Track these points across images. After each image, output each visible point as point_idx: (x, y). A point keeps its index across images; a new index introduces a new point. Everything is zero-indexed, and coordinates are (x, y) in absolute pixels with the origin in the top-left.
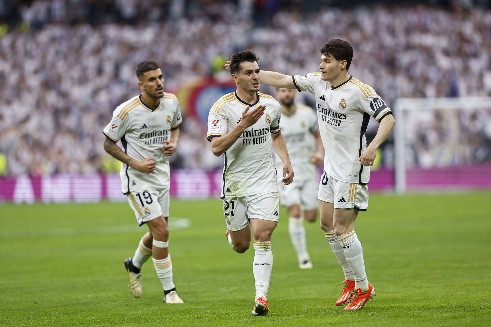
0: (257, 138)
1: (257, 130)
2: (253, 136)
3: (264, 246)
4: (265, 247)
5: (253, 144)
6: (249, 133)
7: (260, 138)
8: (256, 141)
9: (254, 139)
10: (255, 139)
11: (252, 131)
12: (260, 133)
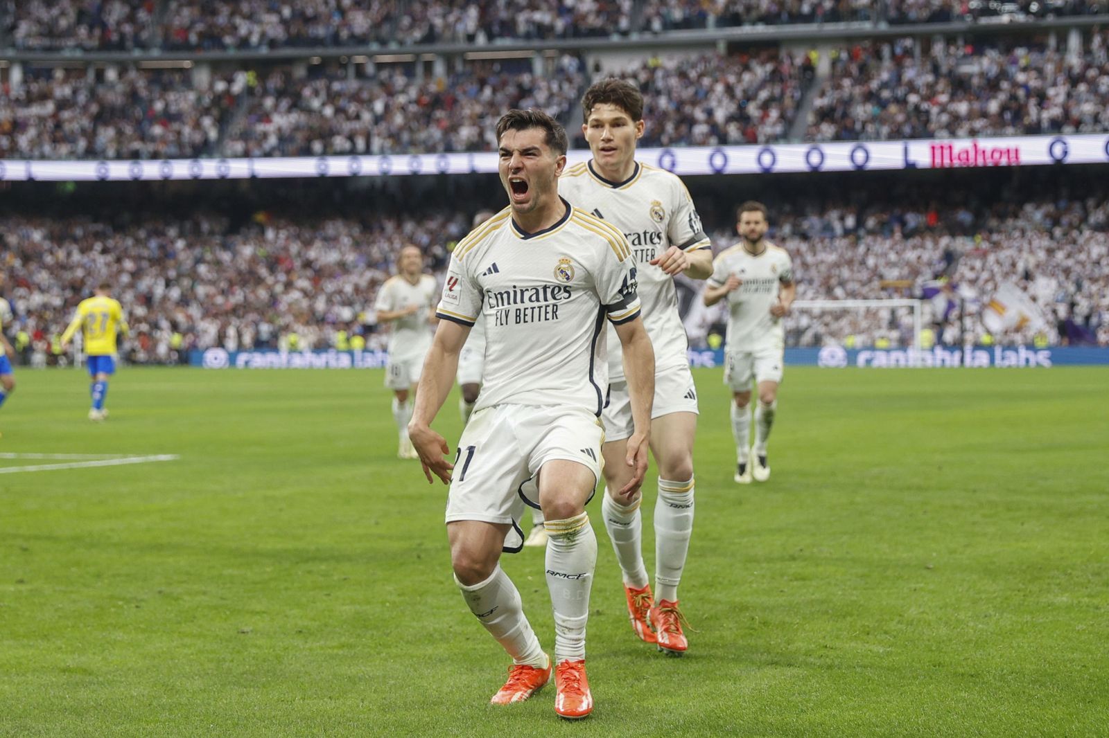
0: (526, 309)
1: (527, 290)
2: (515, 302)
4: (566, 533)
5: (517, 323)
7: (533, 308)
8: (522, 316)
9: (517, 310)
10: (520, 310)
11: (515, 291)
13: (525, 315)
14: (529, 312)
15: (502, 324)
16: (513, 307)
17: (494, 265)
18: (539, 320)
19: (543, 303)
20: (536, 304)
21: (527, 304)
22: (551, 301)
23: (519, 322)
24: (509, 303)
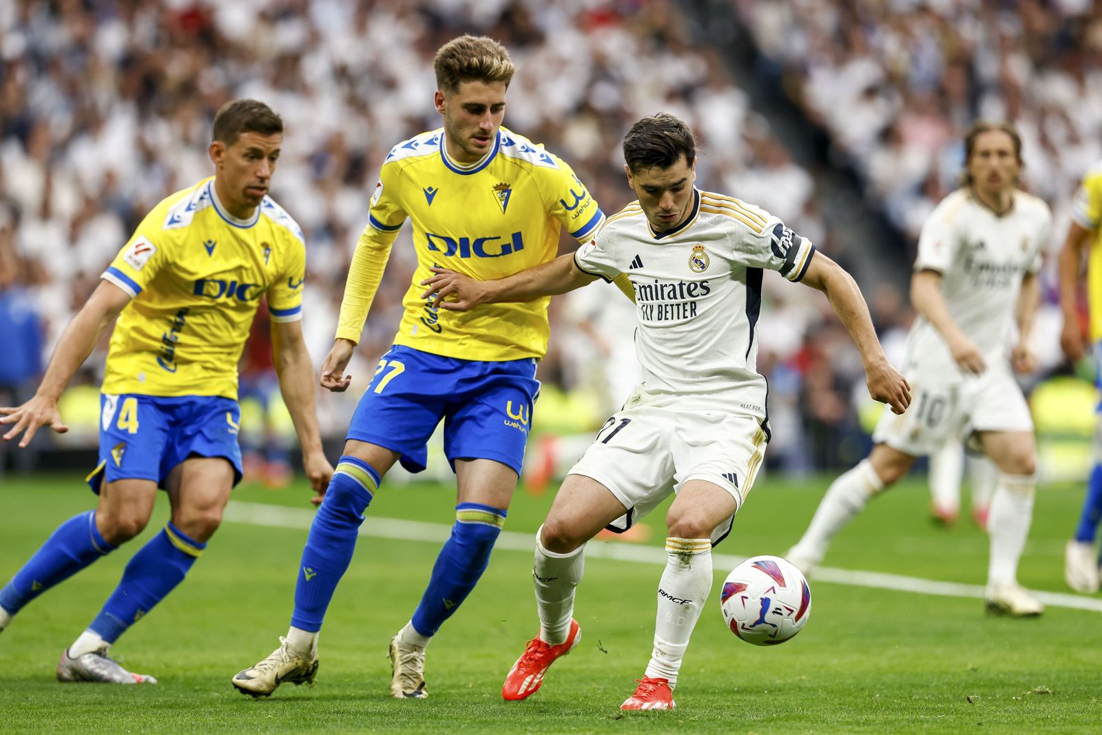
0: (666, 305)
1: (666, 286)
2: (657, 299)
3: (682, 551)
4: (682, 553)
5: (659, 319)
6: (648, 290)
7: (672, 305)
8: (663, 313)
9: (659, 306)
10: (661, 306)
11: (656, 286)
12: (672, 292)
13: (666, 312)
14: (669, 309)
15: (648, 319)
16: (655, 303)
17: (637, 257)
18: (678, 318)
19: (680, 300)
20: (674, 301)
21: (667, 301)
22: (688, 299)
23: (661, 319)
24: (652, 299)
